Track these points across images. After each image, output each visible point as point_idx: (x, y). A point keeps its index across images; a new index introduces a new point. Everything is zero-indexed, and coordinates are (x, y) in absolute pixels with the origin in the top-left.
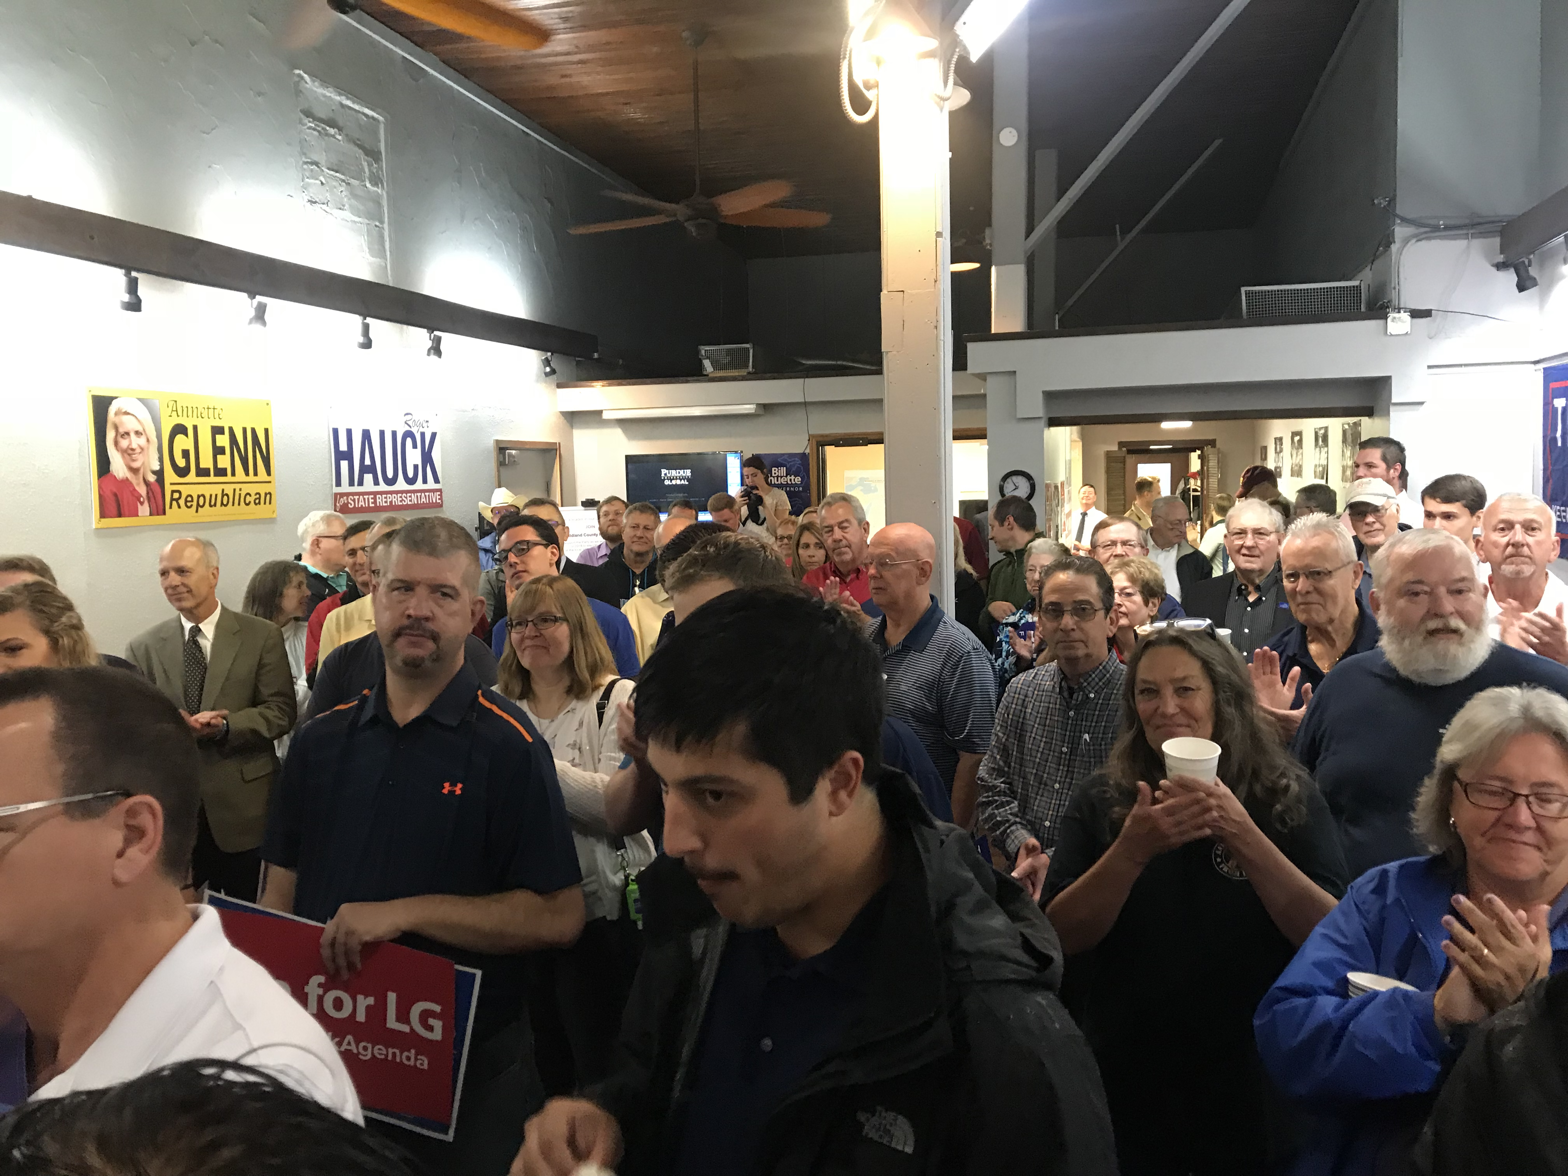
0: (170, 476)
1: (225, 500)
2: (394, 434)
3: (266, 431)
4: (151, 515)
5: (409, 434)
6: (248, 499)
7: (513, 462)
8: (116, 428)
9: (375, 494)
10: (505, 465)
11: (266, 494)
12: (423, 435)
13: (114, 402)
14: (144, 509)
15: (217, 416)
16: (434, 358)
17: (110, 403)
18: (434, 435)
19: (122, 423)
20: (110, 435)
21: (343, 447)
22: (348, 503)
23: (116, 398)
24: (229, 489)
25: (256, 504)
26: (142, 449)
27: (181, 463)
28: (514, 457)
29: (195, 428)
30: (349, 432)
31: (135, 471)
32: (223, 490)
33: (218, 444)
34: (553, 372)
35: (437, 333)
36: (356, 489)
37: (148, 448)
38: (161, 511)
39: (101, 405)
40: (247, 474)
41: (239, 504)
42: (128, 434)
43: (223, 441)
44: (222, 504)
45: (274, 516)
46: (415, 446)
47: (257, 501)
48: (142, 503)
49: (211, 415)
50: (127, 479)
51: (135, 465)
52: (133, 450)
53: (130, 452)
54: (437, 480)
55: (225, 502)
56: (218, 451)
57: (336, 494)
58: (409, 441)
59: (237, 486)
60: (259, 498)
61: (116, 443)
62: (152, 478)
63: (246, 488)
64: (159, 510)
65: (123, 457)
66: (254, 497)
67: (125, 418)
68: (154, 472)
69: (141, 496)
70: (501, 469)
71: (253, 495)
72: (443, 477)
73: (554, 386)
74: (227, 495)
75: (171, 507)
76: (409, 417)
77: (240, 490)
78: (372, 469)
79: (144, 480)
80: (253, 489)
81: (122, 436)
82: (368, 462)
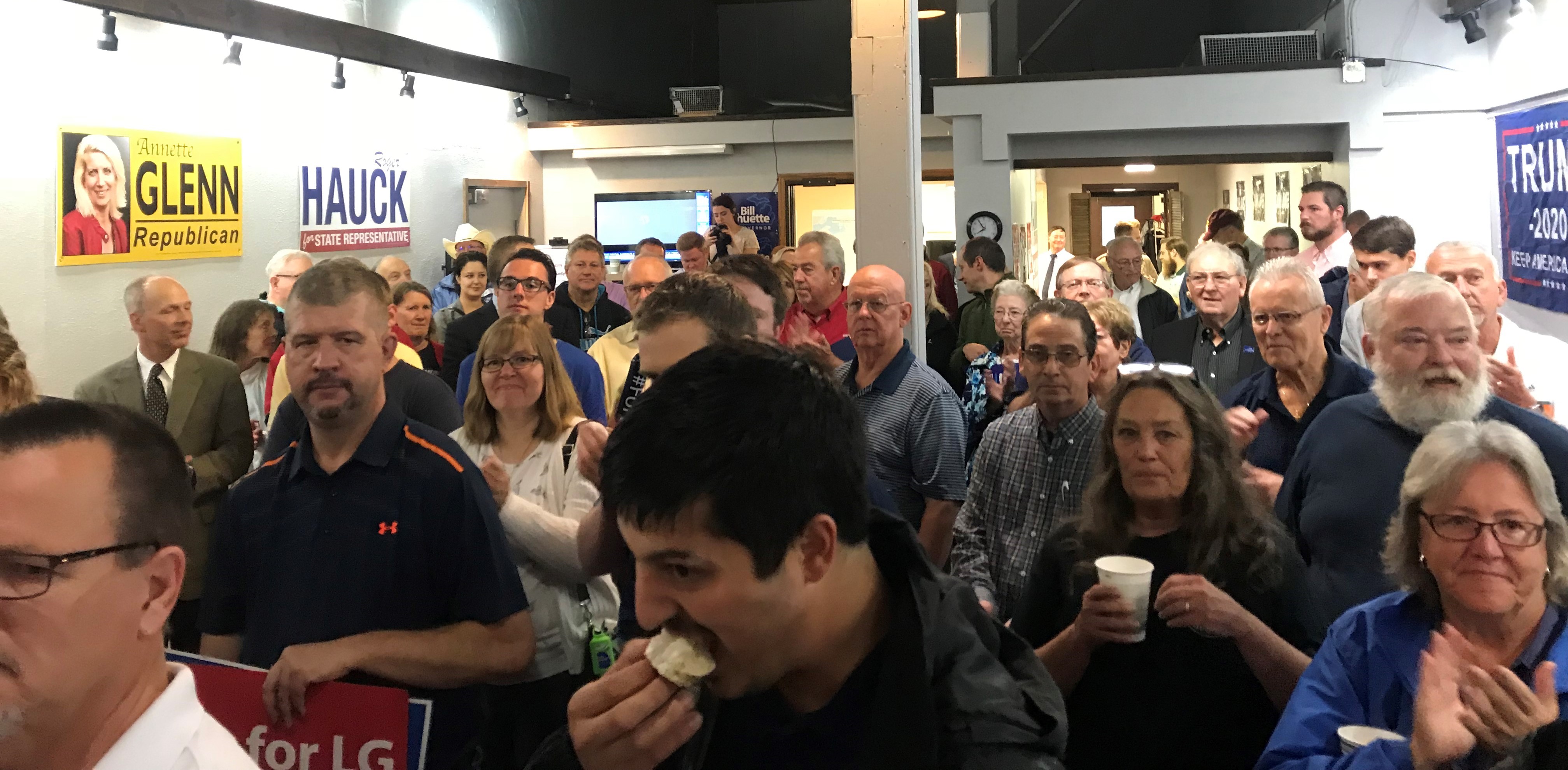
0: (136, 213)
1: (191, 238)
2: (364, 172)
3: (236, 169)
4: (114, 252)
5: (379, 173)
6: (214, 237)
7: (483, 202)
8: (85, 165)
9: (342, 232)
10: (474, 203)
11: (232, 232)
12: (393, 174)
13: (84, 139)
14: (108, 247)
15: (186, 154)
16: (406, 97)
17: (81, 141)
18: (404, 174)
19: (90, 161)
20: (78, 172)
21: (312, 185)
22: (315, 241)
23: (86, 135)
24: (195, 226)
25: (222, 242)
26: (109, 186)
27: (148, 200)
28: (483, 195)
29: (165, 165)
30: (319, 171)
31: (101, 208)
32: (189, 228)
33: (187, 182)
34: (525, 112)
35: (410, 73)
36: (324, 227)
37: (116, 185)
38: (125, 248)
39: (71, 143)
40: (214, 211)
41: (205, 242)
42: (96, 171)
43: (192, 178)
44: (188, 242)
45: (240, 254)
46: (384, 185)
47: (223, 239)
48: (106, 241)
49: (181, 153)
50: (93, 216)
51: (102, 202)
52: (100, 187)
53: (97, 189)
54: (405, 219)
55: (191, 240)
56: (187, 188)
57: (303, 233)
58: (378, 180)
59: (204, 224)
60: (226, 236)
61: (84, 180)
62: (118, 216)
63: (213, 226)
64: (123, 247)
65: (90, 194)
66: (220, 235)
67: (94, 155)
68: (121, 210)
69: (106, 234)
70: (470, 208)
71: (219, 232)
72: (411, 215)
73: (525, 126)
74: (193, 233)
75: (135, 244)
76: (379, 156)
77: (207, 228)
78: (340, 208)
79: (110, 217)
80: (219, 227)
81: (90, 173)
82: (336, 200)
